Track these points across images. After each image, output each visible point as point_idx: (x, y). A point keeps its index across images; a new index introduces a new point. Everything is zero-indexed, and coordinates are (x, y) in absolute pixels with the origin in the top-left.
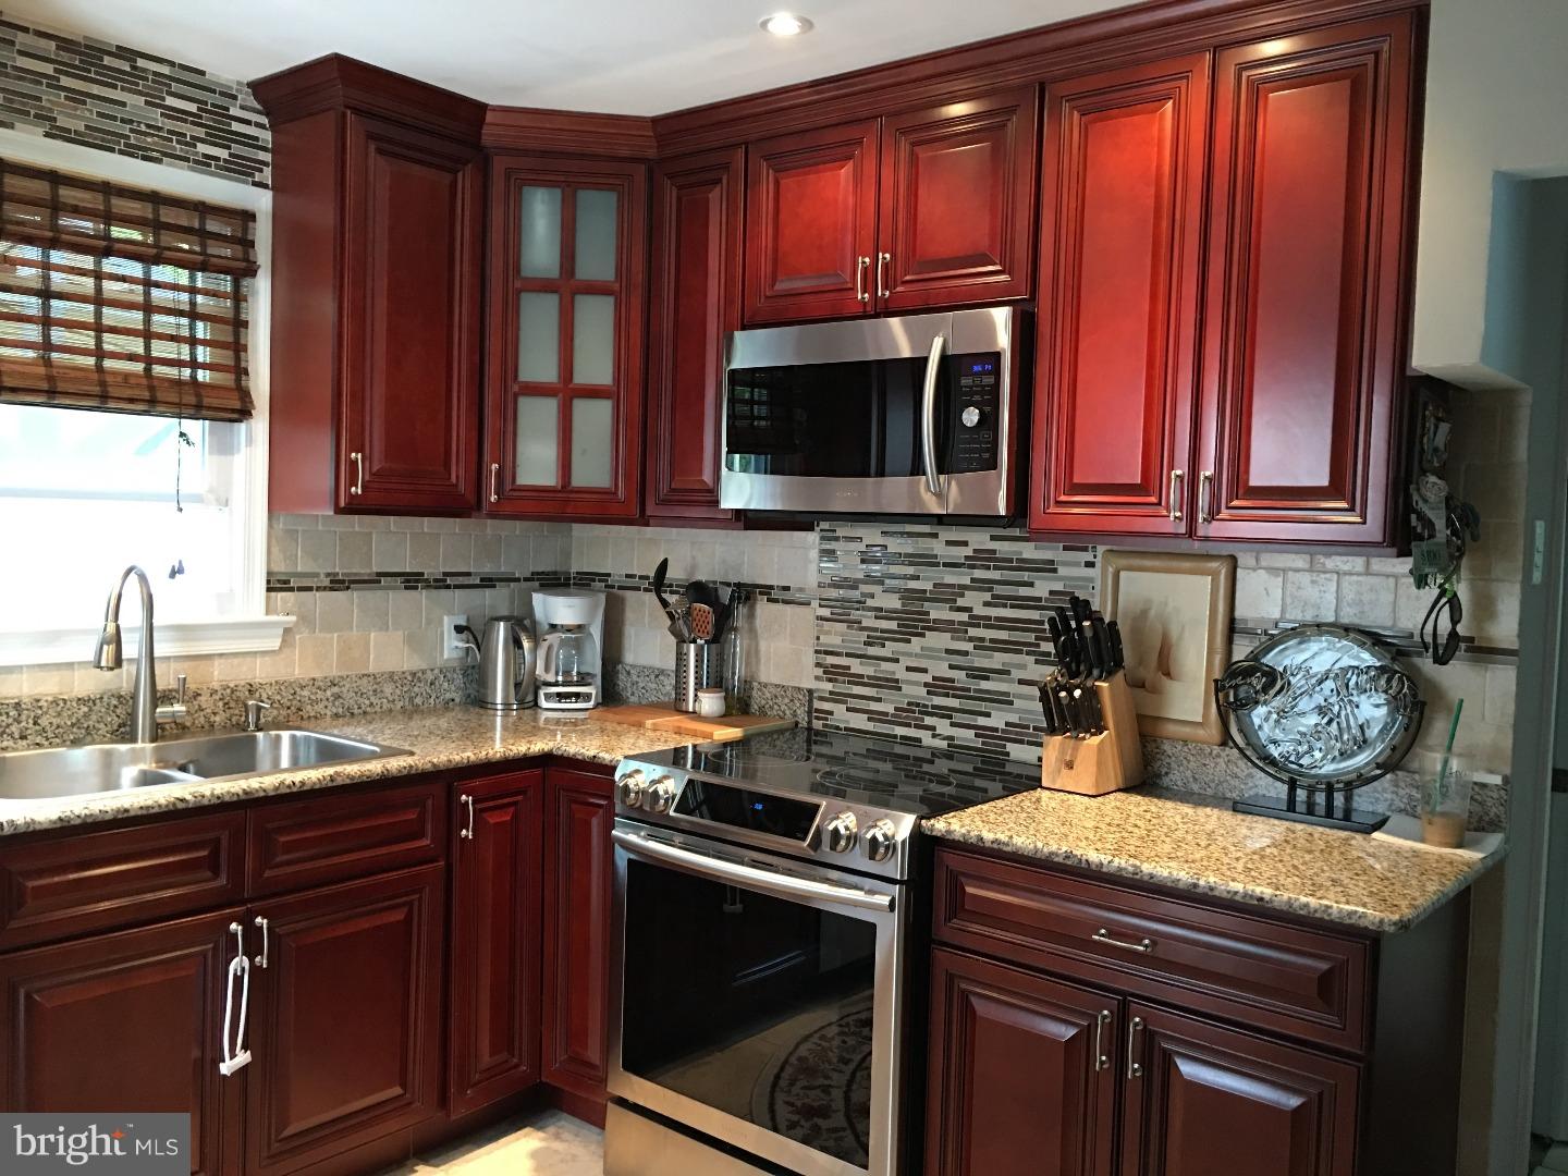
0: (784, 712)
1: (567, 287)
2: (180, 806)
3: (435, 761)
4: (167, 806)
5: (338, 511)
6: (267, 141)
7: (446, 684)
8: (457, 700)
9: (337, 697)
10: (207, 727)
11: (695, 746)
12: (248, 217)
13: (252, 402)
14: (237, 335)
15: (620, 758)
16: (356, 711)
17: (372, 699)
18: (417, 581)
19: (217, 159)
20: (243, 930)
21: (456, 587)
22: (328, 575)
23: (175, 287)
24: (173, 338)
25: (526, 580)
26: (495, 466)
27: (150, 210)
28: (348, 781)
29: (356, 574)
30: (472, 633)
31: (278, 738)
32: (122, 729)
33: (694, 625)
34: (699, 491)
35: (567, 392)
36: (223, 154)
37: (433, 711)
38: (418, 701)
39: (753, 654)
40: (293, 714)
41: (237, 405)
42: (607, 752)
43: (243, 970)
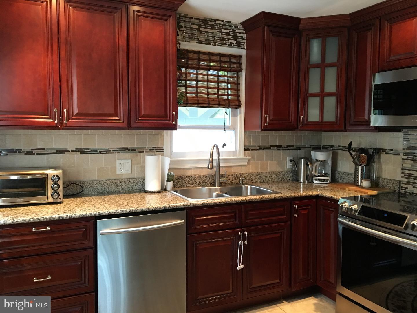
0: (390, 187)
1: (323, 65)
2: (228, 203)
3: (287, 195)
4: (225, 202)
5: (262, 130)
6: (245, 37)
7: (288, 175)
8: (290, 180)
9: (261, 177)
10: (231, 184)
11: (361, 196)
12: (241, 57)
13: (241, 103)
14: (238, 87)
15: (339, 198)
16: (265, 181)
17: (269, 178)
18: (280, 148)
19: (233, 43)
20: (242, 234)
21: (290, 149)
22: (258, 146)
23: (224, 76)
24: (224, 89)
25: (309, 147)
26: (302, 117)
27: (219, 58)
28: (266, 199)
29: (265, 146)
30: (294, 161)
31: (247, 187)
32: (213, 183)
33: (361, 160)
34: (364, 121)
35: (322, 95)
36: (234, 42)
37: (284, 182)
38: (280, 179)
39: (380, 169)
40: (250, 182)
41: (238, 104)
42: (335, 196)
43: (242, 244)
